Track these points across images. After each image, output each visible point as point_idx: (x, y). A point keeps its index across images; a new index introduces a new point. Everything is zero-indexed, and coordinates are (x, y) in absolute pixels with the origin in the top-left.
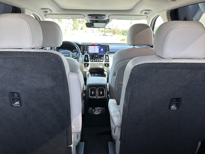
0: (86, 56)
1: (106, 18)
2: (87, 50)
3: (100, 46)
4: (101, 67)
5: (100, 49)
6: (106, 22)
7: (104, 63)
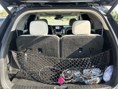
0: (55, 30)
1: (62, 16)
2: (55, 28)
3: (60, 26)
4: (61, 34)
5: (60, 28)
6: (62, 17)
7: (61, 33)
